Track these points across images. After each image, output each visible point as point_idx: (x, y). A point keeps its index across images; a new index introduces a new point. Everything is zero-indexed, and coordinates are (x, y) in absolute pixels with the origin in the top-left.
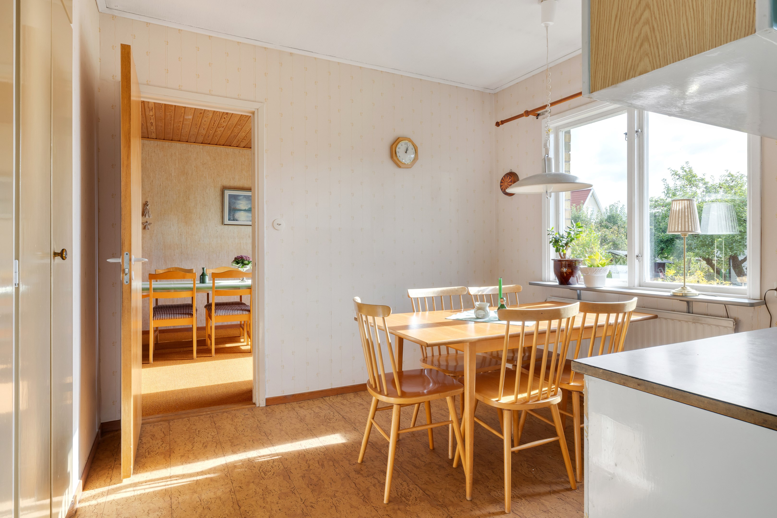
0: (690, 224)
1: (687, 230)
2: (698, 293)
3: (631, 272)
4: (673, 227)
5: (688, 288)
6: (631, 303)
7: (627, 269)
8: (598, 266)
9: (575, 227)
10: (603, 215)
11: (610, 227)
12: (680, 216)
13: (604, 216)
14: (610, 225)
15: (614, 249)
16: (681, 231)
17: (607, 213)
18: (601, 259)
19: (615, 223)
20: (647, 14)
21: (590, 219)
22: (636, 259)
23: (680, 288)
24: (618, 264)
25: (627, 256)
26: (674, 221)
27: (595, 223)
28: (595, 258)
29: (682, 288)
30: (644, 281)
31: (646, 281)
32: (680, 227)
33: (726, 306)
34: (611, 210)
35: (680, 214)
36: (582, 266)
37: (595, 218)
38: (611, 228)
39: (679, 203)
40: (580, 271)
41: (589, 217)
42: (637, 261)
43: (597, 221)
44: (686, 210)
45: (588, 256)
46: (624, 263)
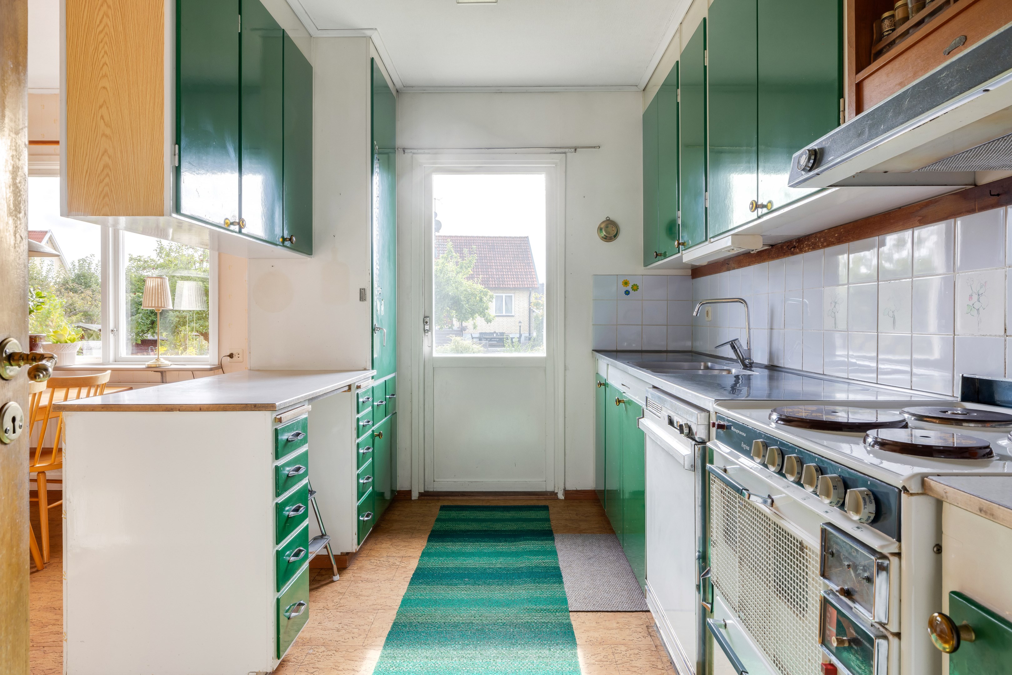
0: (163, 301)
1: (160, 305)
2: (170, 363)
3: (105, 348)
4: (147, 302)
5: (162, 360)
6: (104, 376)
7: (101, 345)
8: (66, 342)
9: (34, 297)
10: (68, 272)
11: (80, 291)
12: (154, 292)
13: (70, 274)
14: (80, 288)
15: (86, 323)
16: (154, 307)
17: (74, 271)
18: (70, 334)
19: (87, 286)
20: (107, 180)
21: (46, 277)
22: (111, 334)
23: (154, 360)
24: (91, 340)
25: (100, 331)
26: (148, 297)
27: (55, 283)
28: (62, 333)
29: (156, 359)
30: (120, 356)
31: (122, 356)
32: (153, 302)
33: (194, 372)
34: (81, 266)
35: (154, 291)
36: (44, 343)
37: (54, 276)
38: (82, 292)
39: (153, 281)
40: (42, 348)
41: (44, 274)
42: (111, 336)
43: (58, 280)
44: (159, 287)
45: (53, 331)
46: (98, 338)
